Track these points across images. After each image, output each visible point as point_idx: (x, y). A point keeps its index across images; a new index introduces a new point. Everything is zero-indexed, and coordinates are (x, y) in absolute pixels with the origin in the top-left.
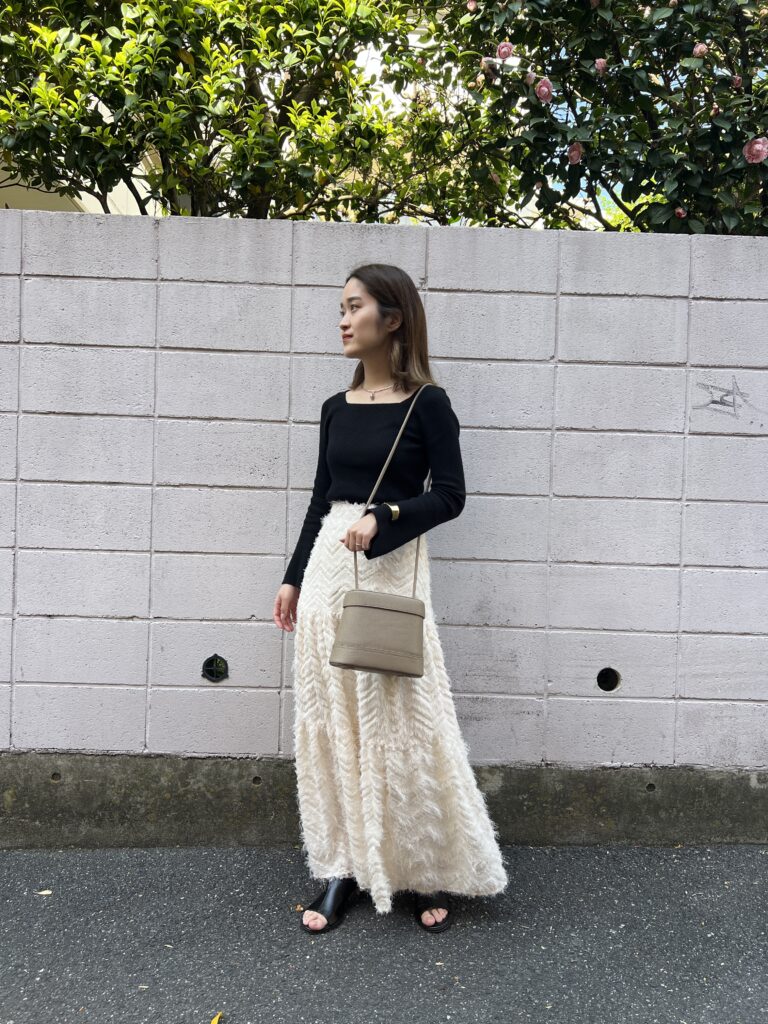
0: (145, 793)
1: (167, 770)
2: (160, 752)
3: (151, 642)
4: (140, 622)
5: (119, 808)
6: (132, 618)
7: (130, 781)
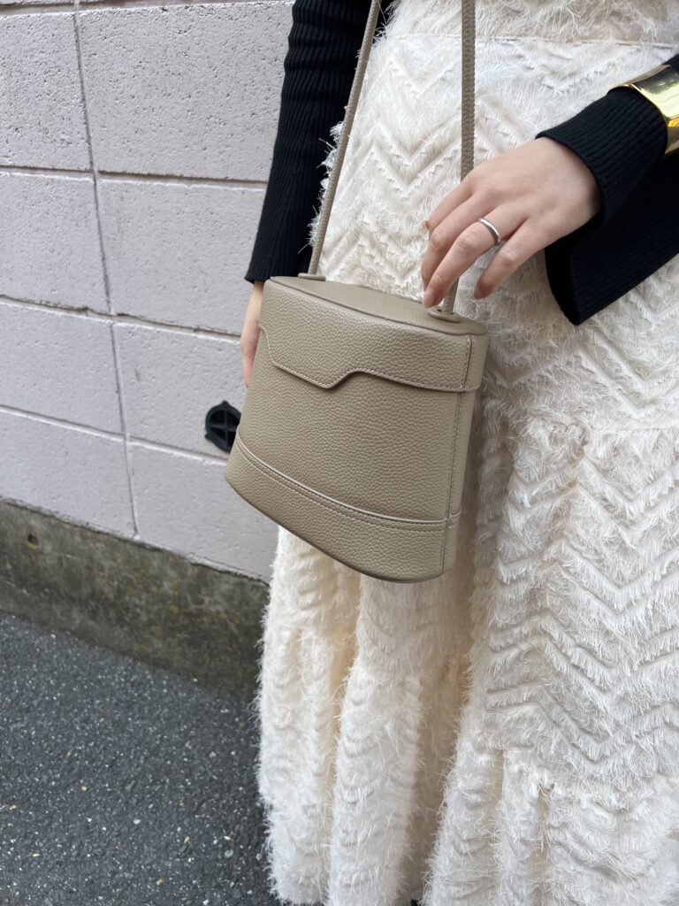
0: (144, 595)
1: (172, 573)
2: (158, 545)
3: (119, 361)
4: (98, 320)
5: (113, 605)
6: (84, 310)
7: (124, 574)
